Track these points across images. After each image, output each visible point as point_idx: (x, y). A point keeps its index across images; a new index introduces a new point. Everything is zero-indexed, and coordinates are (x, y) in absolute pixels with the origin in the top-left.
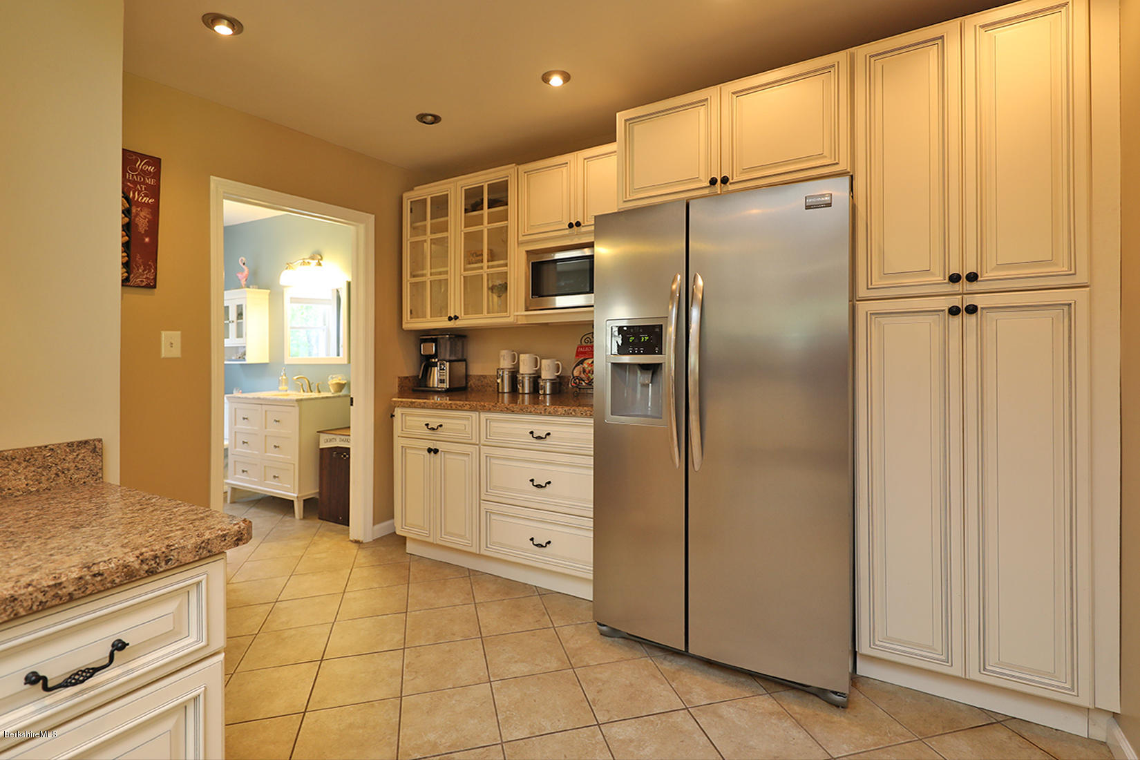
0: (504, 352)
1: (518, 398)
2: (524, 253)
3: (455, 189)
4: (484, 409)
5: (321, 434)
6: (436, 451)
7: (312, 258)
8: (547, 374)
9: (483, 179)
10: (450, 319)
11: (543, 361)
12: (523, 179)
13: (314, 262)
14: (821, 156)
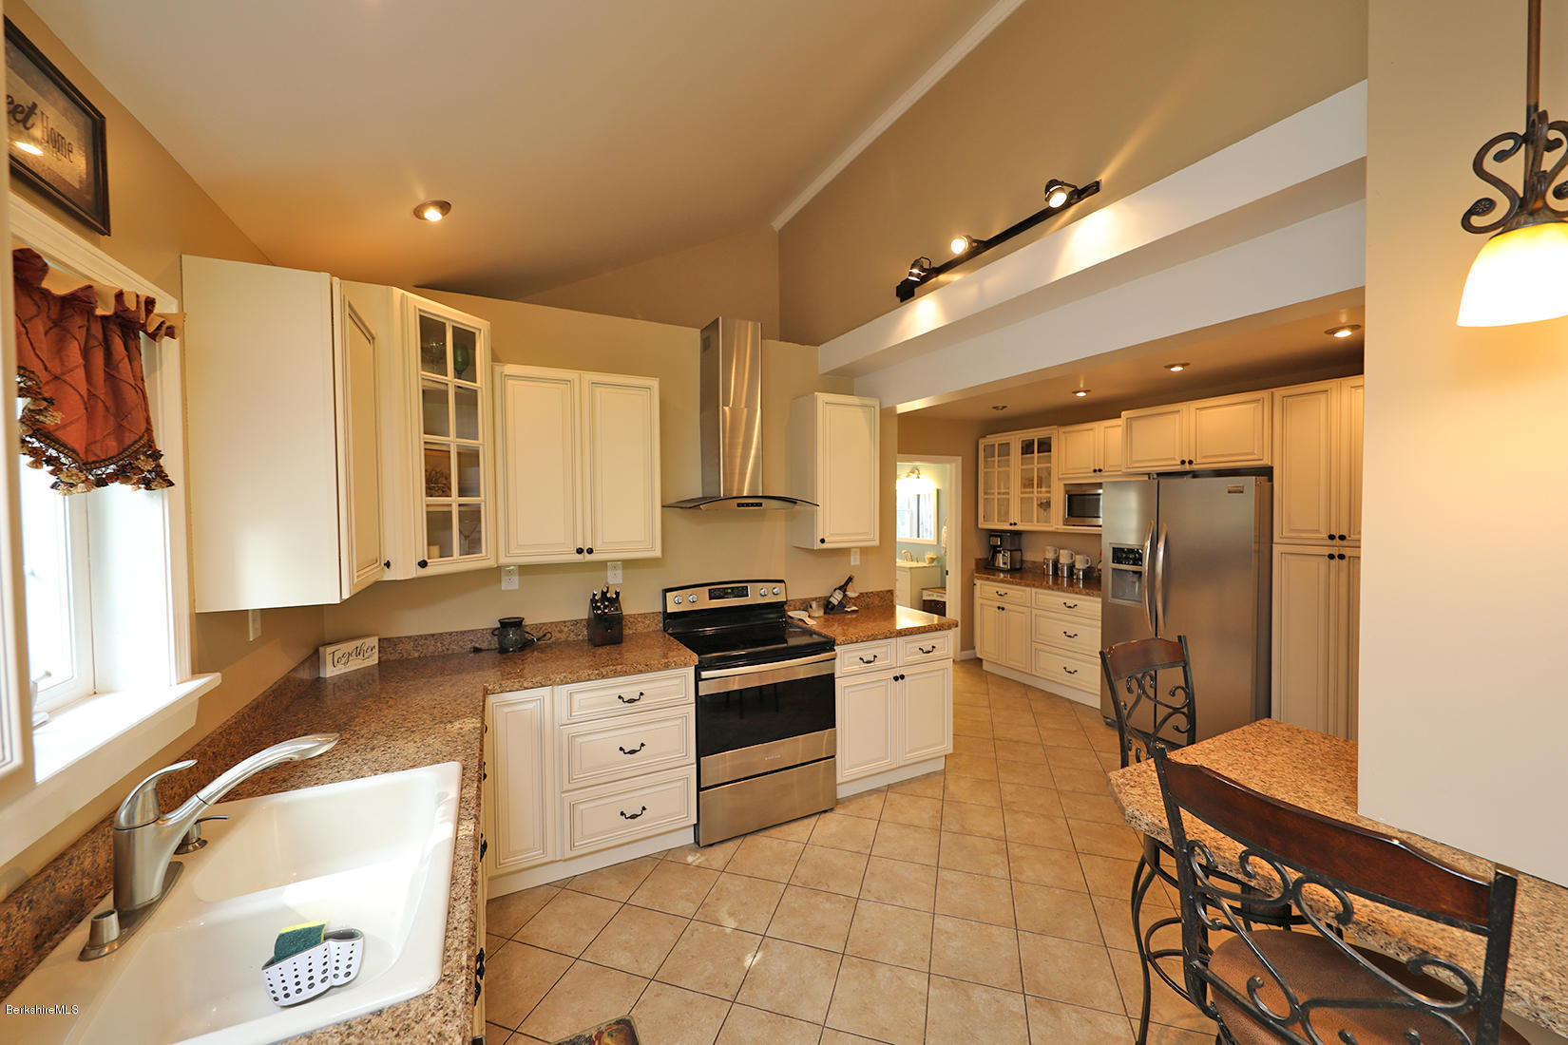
0: (1048, 548)
1: (1058, 580)
2: (1063, 486)
3: (1015, 439)
4: (1034, 586)
5: (924, 591)
6: (1003, 609)
7: (913, 472)
8: (1080, 565)
9: (1035, 434)
10: (1011, 524)
11: (1077, 557)
12: (1062, 437)
13: (915, 475)
14: (1253, 453)
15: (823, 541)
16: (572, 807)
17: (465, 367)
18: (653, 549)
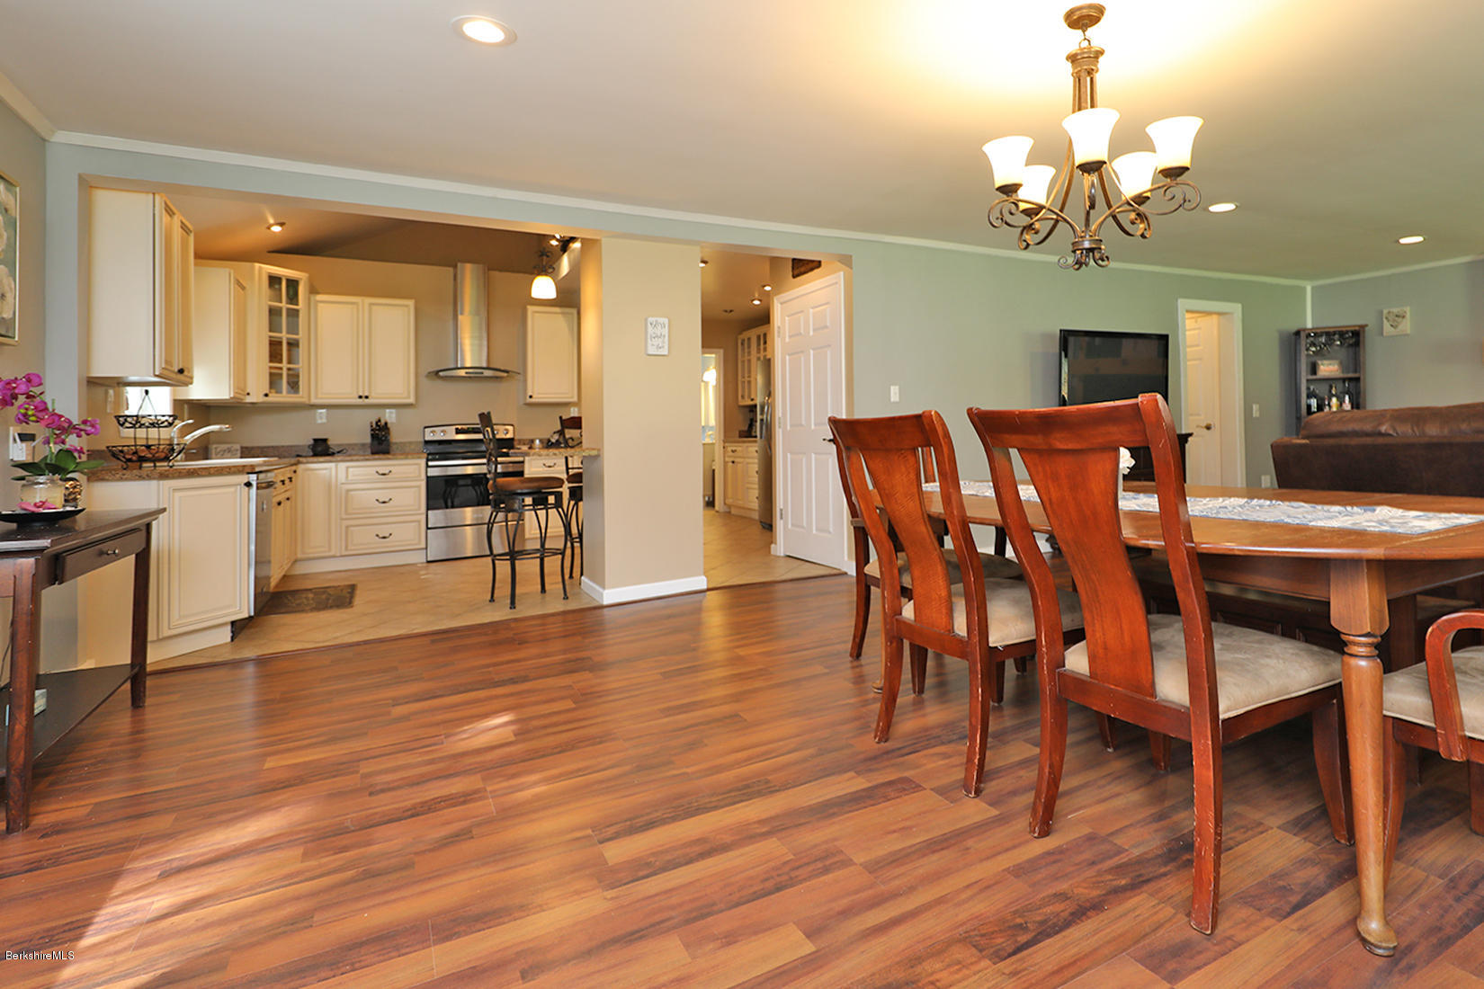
6: (734, 462)
15: (531, 397)
16: (347, 527)
17: (293, 298)
18: (409, 397)
